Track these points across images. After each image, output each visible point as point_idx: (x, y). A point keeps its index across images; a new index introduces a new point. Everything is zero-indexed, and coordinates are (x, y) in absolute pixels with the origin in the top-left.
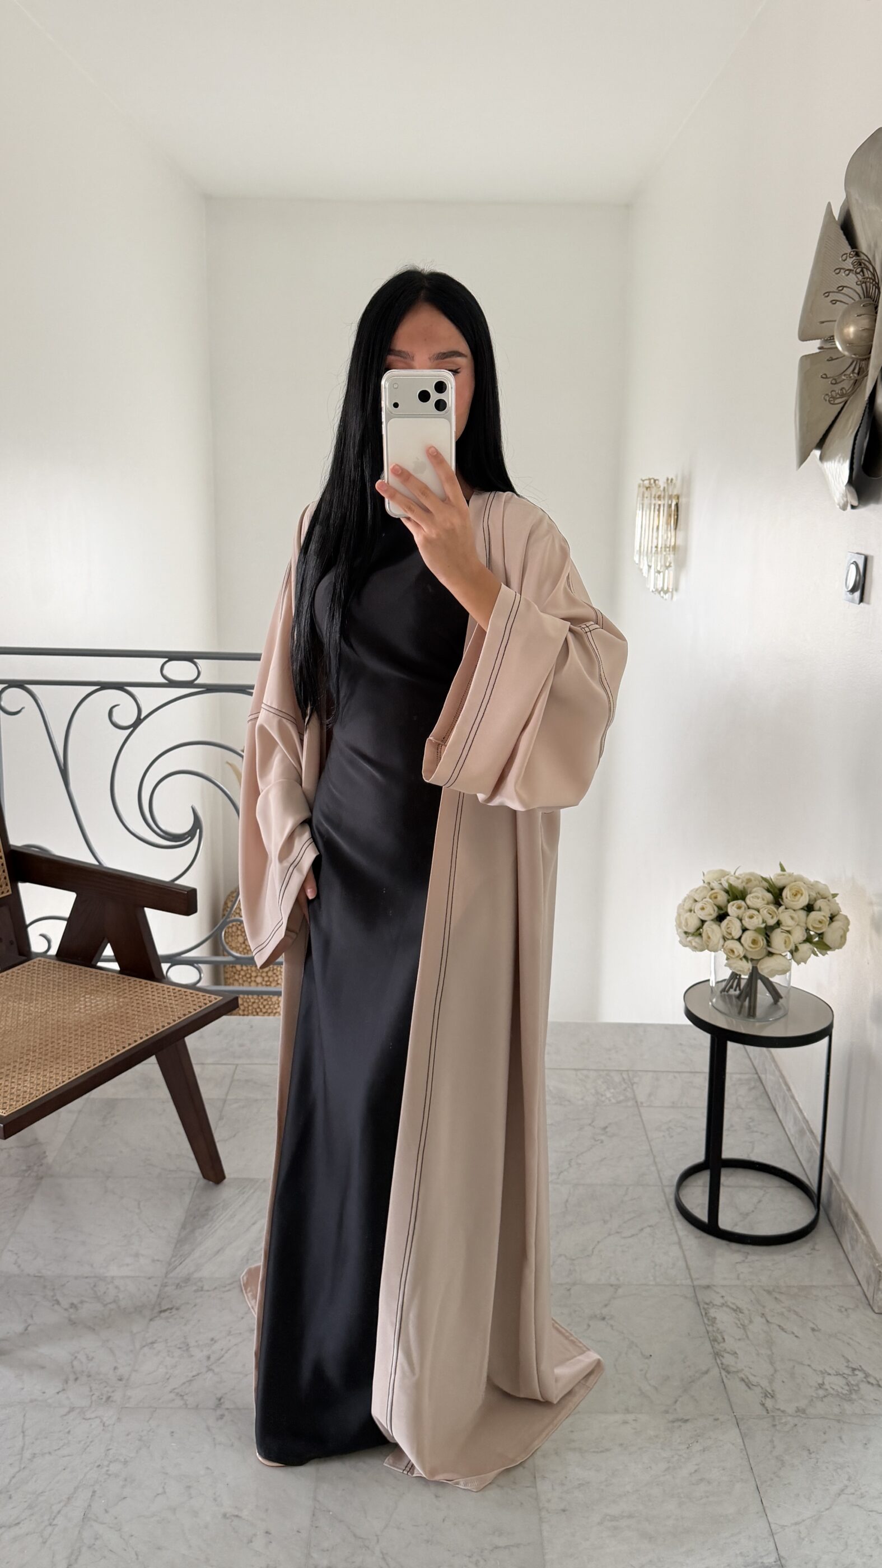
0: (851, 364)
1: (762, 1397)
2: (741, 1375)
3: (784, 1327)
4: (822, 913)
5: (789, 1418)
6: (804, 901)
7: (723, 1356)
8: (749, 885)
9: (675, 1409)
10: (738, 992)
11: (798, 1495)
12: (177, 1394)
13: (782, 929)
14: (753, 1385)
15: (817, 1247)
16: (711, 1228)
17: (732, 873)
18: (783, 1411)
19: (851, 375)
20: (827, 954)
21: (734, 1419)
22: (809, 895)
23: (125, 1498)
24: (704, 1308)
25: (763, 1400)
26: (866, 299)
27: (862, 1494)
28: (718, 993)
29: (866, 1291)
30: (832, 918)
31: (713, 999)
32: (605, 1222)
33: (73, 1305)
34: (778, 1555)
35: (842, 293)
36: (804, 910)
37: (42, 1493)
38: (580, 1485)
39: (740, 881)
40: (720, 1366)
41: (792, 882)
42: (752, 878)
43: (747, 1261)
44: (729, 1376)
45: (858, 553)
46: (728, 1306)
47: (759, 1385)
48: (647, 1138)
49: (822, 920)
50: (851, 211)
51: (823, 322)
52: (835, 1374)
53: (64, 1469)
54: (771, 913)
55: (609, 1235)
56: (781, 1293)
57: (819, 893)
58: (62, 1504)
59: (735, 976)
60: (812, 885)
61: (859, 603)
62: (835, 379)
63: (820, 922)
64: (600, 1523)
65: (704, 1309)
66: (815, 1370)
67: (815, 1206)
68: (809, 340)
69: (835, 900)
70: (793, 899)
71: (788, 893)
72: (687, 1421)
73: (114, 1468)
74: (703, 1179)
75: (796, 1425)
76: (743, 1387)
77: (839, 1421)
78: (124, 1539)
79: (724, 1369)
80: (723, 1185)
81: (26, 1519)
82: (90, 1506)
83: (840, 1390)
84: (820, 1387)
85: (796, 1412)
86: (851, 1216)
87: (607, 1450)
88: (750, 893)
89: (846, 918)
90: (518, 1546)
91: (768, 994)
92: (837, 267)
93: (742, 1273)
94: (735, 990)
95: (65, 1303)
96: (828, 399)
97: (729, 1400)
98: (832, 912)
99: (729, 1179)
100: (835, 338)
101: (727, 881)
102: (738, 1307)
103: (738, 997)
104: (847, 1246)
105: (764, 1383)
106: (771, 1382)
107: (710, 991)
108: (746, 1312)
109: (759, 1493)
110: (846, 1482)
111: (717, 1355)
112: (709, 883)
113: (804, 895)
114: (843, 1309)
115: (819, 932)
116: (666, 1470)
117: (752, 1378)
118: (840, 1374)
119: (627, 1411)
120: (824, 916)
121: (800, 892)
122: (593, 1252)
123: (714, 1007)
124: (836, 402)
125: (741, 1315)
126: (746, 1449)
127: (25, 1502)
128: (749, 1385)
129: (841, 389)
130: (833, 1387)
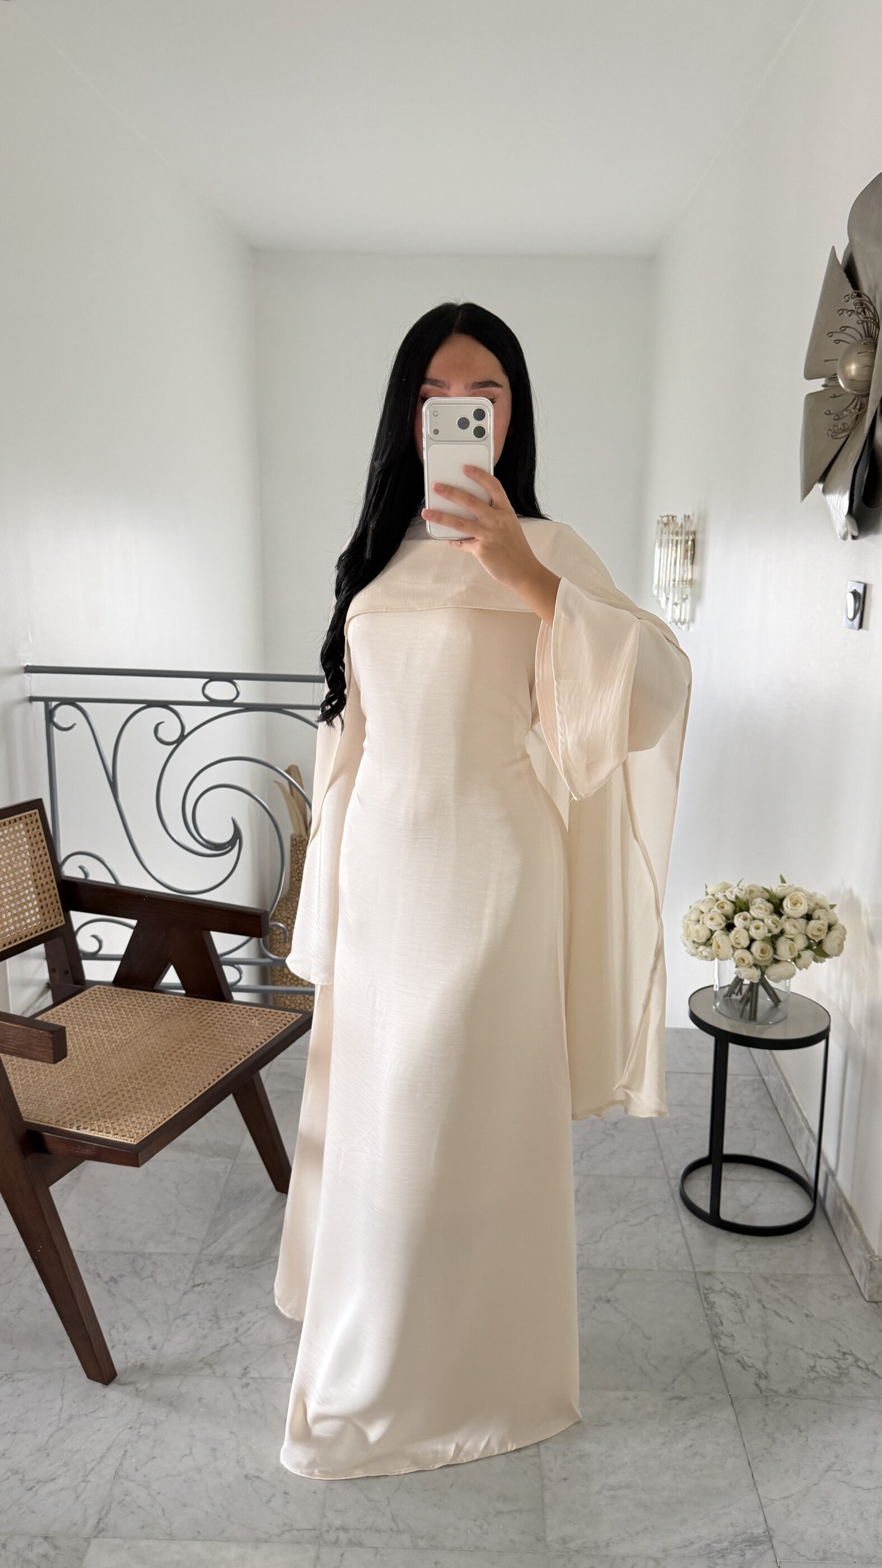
0: (853, 402)
1: (756, 1378)
2: (737, 1356)
3: (780, 1312)
4: (821, 922)
5: (782, 1398)
6: (803, 909)
7: (720, 1339)
8: (751, 895)
9: (674, 1388)
10: (739, 997)
11: (787, 1471)
12: (206, 1363)
13: (786, 938)
14: (749, 1367)
15: (813, 1239)
16: (713, 1218)
17: (735, 885)
18: (776, 1392)
19: (853, 411)
20: (825, 961)
21: (729, 1397)
22: (808, 905)
23: (154, 1458)
24: (704, 1294)
25: (757, 1380)
26: (867, 338)
27: (848, 1470)
28: (722, 998)
29: (858, 1281)
30: (830, 927)
31: (717, 1002)
32: (613, 1210)
33: (112, 1279)
34: (767, 1526)
35: (846, 334)
36: (804, 918)
37: (77, 1451)
38: (582, 1456)
39: (744, 892)
40: (717, 1347)
41: (791, 893)
42: (754, 889)
43: (746, 1249)
44: (725, 1357)
45: (858, 582)
46: (726, 1292)
47: (754, 1366)
48: (655, 1133)
49: (821, 928)
50: (854, 256)
51: (826, 361)
52: (826, 1357)
53: (99, 1430)
54: (774, 922)
55: (617, 1222)
56: (777, 1280)
57: (817, 904)
58: (96, 1462)
59: (738, 981)
60: (810, 896)
61: (859, 629)
62: (837, 415)
63: (819, 930)
64: (599, 1493)
65: (705, 1296)
66: (807, 1354)
67: (812, 1201)
68: (814, 378)
69: (833, 911)
70: (794, 908)
71: (789, 901)
72: (684, 1399)
73: (144, 1430)
74: (706, 1173)
75: (787, 1405)
76: (738, 1368)
77: (829, 1402)
78: (152, 1496)
79: (721, 1351)
80: (726, 1179)
81: (61, 1475)
82: (121, 1464)
83: (831, 1373)
84: (812, 1370)
85: (789, 1393)
86: (845, 1209)
87: (609, 1424)
88: (752, 905)
89: (844, 928)
90: (520, 1511)
91: (769, 999)
92: (840, 308)
93: (741, 1261)
94: (737, 995)
95: (106, 1277)
96: (830, 434)
97: (725, 1380)
98: (829, 921)
99: (729, 1173)
100: (838, 376)
101: (732, 894)
102: (736, 1293)
103: (741, 1001)
104: (841, 1237)
105: (759, 1365)
106: (766, 1363)
107: (713, 996)
108: (744, 1298)
109: (751, 1467)
110: (833, 1460)
111: (715, 1337)
112: (713, 895)
113: (803, 905)
114: (836, 1297)
115: (817, 941)
116: (663, 1444)
117: (746, 1359)
118: (831, 1358)
119: (628, 1388)
120: (823, 925)
121: (800, 901)
122: (600, 1237)
123: (718, 1011)
124: (839, 436)
125: (738, 1300)
126: (739, 1427)
127: (62, 1459)
128: (744, 1366)
129: (843, 424)
130: (825, 1369)
